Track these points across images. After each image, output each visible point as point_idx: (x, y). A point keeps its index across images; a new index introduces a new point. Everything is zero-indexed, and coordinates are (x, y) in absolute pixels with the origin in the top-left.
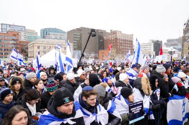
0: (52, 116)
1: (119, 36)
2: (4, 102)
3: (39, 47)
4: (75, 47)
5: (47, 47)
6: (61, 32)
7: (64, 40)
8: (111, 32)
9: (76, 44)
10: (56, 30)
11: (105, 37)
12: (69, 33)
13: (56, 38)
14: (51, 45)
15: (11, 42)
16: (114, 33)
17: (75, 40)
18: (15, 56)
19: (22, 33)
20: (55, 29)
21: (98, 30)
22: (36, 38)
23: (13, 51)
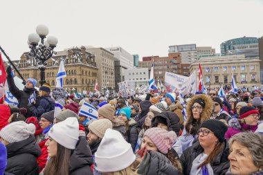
10: (245, 41)
14: (217, 66)
19: (192, 54)
20: (244, 38)
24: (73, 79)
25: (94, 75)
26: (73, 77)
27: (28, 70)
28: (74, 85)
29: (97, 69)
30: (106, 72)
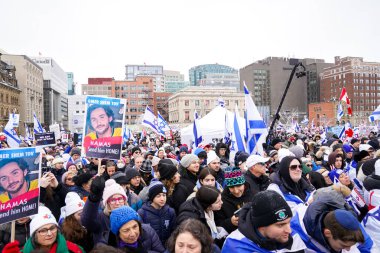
0: (250, 242)
1: (355, 69)
2: (153, 205)
3: (187, 103)
4: (257, 99)
5: (203, 101)
6: (227, 72)
7: (233, 85)
8: (337, 62)
9: (258, 94)
10: (217, 68)
11: (321, 75)
12: (245, 71)
13: (219, 84)
14: (209, 98)
15: (140, 96)
16: (344, 62)
17: (256, 85)
18: (151, 121)
19: (159, 79)
20: (216, 65)
21: (305, 60)
22: (181, 85)
23: (146, 111)
25: (15, 101)
29: (19, 92)
30: (32, 98)
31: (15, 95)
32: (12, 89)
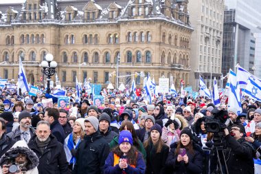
24: (143, 53)
25: (185, 43)
26: (143, 49)
27: (44, 26)
28: (143, 65)
29: (191, 31)
30: (207, 39)
31: (185, 35)
32: (182, 28)
